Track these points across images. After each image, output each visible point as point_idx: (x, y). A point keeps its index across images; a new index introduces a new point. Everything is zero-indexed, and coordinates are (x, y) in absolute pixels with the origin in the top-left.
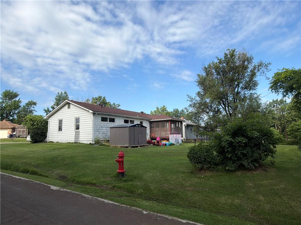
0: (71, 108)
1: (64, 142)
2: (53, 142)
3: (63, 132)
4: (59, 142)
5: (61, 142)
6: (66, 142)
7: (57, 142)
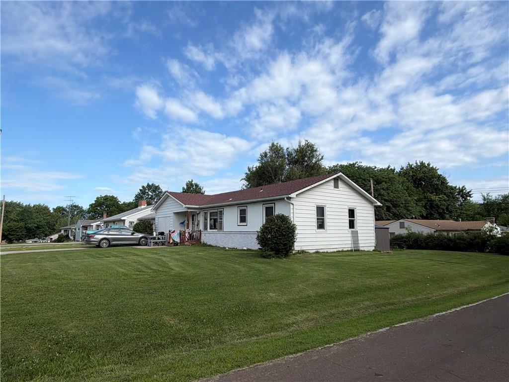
0: (340, 189)
1: (332, 250)
2: (305, 252)
3: (328, 232)
4: (321, 251)
5: (325, 251)
6: (335, 250)
7: (314, 251)
